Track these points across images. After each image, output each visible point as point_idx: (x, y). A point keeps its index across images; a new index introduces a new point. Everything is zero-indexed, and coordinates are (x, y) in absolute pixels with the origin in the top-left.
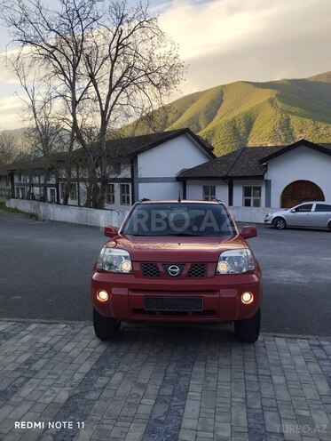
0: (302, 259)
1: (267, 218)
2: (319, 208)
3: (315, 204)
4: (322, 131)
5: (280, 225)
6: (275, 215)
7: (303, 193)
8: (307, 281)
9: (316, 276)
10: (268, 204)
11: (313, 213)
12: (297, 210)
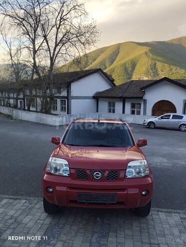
0: (166, 149)
1: (145, 122)
2: (174, 117)
3: (172, 114)
4: (173, 71)
5: (152, 126)
6: (149, 120)
7: (165, 107)
8: (171, 165)
9: (176, 161)
10: (145, 113)
11: (171, 120)
12: (162, 118)
